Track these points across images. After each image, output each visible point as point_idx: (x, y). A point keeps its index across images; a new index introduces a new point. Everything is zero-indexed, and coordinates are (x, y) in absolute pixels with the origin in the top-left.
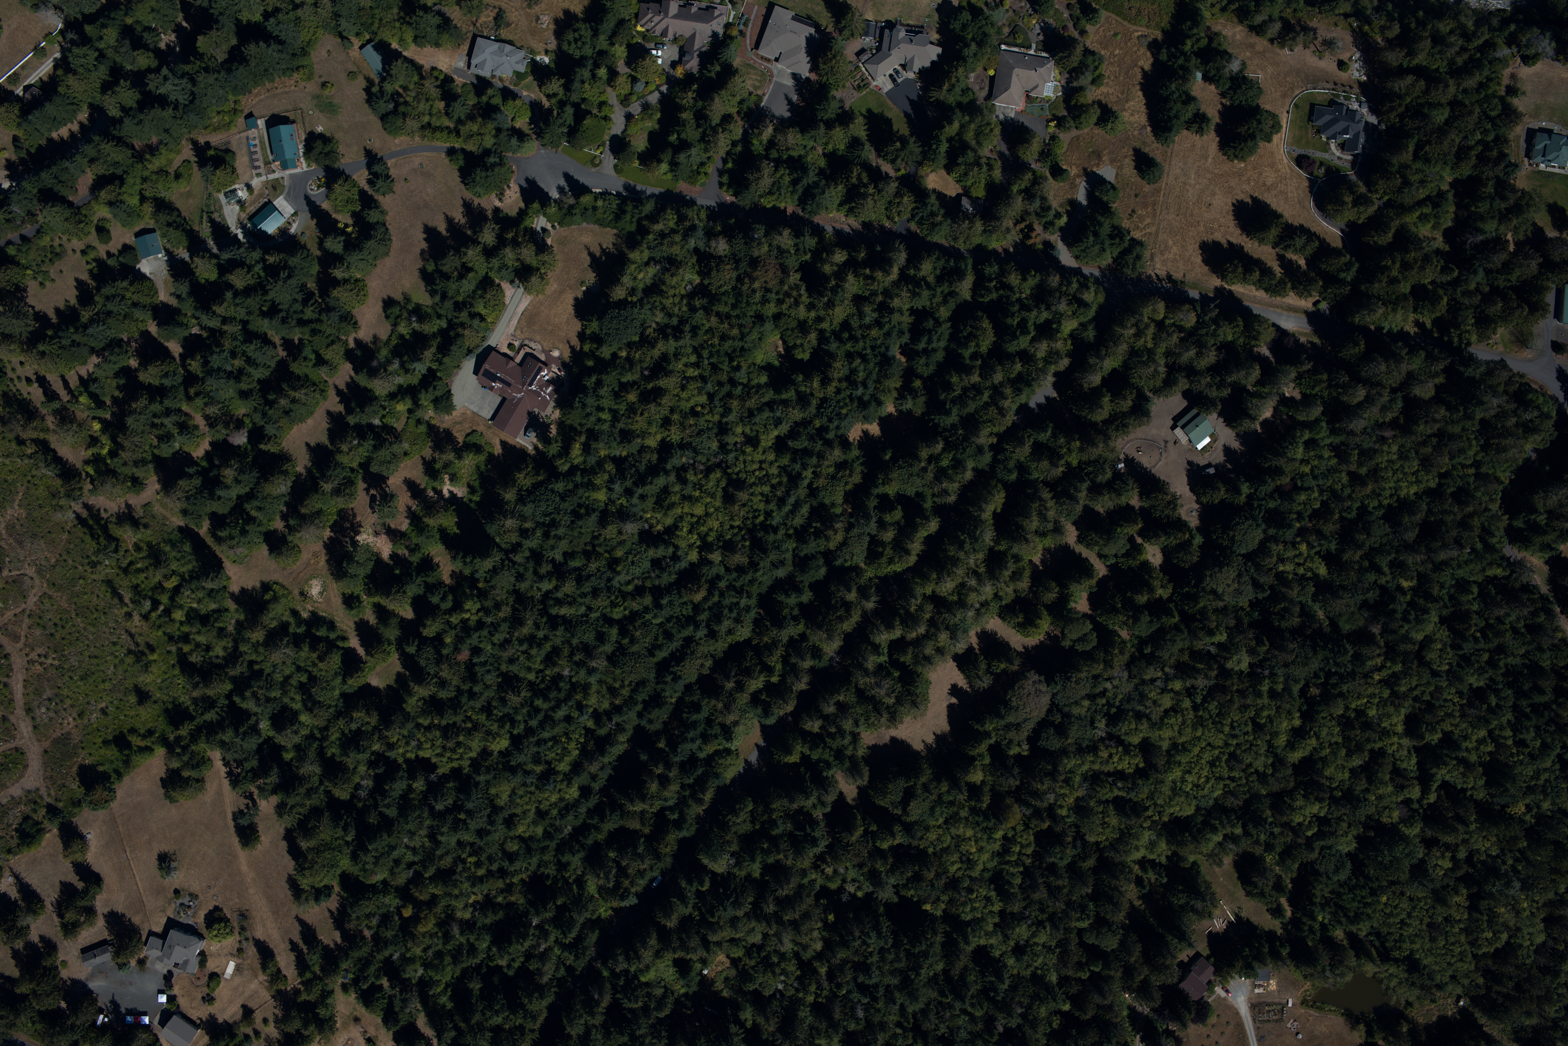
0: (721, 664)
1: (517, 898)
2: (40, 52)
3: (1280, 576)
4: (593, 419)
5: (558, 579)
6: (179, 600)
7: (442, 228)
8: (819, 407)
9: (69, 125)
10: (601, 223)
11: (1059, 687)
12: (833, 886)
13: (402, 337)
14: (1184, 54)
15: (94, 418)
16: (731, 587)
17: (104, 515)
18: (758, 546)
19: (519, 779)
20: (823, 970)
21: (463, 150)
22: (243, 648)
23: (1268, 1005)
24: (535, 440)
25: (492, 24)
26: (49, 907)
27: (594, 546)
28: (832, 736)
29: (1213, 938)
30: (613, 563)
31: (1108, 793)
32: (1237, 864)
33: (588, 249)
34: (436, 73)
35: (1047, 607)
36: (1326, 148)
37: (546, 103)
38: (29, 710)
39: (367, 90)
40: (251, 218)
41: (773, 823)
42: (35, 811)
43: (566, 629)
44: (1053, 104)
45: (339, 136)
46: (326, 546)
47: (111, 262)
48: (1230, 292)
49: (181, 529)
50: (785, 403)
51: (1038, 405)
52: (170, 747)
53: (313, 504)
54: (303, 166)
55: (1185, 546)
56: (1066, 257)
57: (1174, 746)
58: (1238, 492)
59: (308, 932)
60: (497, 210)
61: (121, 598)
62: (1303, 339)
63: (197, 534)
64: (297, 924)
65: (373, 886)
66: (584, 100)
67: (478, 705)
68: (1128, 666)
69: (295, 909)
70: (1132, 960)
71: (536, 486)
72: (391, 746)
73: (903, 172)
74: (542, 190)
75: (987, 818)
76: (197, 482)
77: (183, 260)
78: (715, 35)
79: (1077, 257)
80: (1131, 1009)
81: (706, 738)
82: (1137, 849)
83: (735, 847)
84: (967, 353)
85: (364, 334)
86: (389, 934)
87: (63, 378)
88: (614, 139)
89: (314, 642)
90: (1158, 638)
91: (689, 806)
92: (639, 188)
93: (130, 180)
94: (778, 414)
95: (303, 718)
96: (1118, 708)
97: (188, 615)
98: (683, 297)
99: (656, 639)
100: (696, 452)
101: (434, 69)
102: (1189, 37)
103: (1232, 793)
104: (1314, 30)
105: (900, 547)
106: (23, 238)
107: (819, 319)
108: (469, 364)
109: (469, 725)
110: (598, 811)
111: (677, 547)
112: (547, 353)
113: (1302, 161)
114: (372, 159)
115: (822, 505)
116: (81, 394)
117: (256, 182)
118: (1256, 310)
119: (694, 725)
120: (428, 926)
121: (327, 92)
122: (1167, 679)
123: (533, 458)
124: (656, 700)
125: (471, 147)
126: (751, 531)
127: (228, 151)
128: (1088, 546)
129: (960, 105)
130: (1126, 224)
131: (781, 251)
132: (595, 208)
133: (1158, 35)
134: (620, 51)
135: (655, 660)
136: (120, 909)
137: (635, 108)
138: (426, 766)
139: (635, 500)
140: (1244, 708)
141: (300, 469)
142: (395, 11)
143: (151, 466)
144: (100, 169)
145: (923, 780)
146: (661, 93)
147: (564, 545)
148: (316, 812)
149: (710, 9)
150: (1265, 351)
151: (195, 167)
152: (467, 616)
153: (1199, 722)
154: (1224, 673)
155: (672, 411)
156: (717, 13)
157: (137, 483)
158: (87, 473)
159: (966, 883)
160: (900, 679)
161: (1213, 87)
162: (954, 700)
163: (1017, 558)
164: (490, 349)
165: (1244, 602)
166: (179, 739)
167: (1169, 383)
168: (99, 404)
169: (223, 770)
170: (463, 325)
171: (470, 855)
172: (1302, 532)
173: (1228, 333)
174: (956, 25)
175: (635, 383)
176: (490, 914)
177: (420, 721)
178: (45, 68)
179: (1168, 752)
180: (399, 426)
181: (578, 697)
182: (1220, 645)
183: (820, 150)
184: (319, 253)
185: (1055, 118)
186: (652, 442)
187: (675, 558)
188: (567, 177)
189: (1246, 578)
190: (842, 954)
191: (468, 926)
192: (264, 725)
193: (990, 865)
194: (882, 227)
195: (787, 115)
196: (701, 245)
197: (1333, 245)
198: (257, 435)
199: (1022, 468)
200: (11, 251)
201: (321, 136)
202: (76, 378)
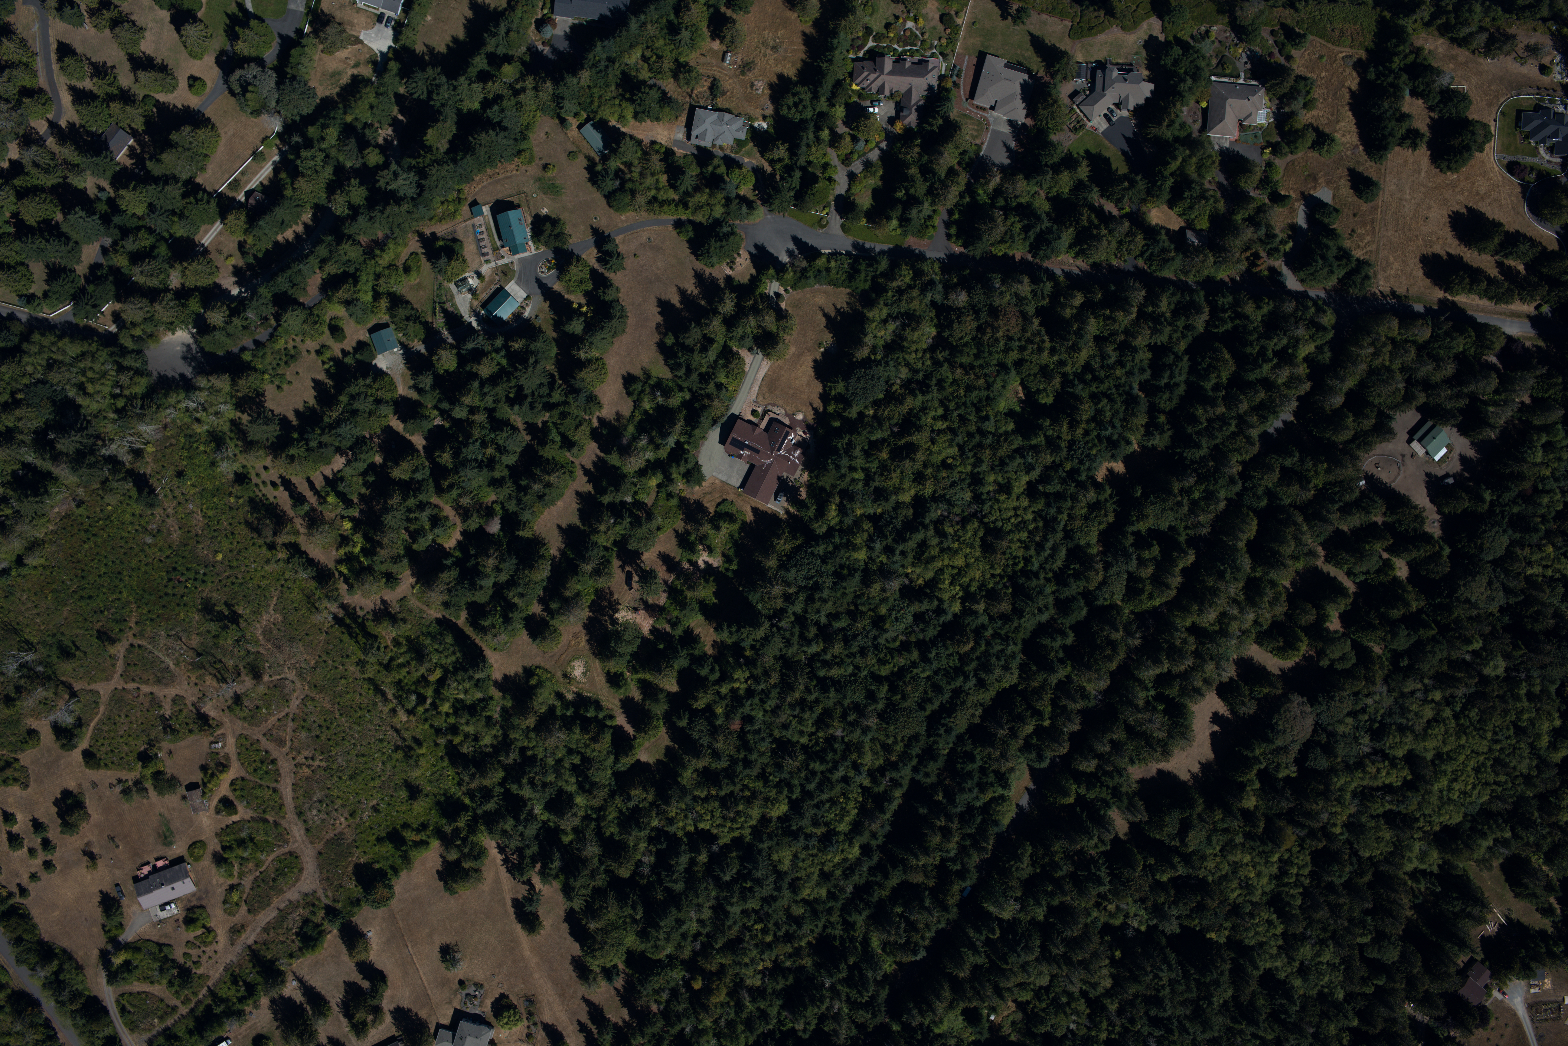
0: (991, 712)
1: (807, 962)
2: (257, 155)
3: (1529, 579)
4: (848, 479)
5: (824, 642)
6: (445, 693)
7: (675, 300)
8: (1070, 448)
9: (295, 227)
10: (834, 283)
11: (1324, 707)
12: (1117, 922)
13: (646, 412)
14: (1391, 71)
15: (343, 517)
16: (996, 635)
17: (360, 613)
18: (1021, 593)
19: (802, 842)
20: (1113, 1007)
21: (690, 222)
22: (513, 735)
23: (1545, 1004)
24: (786, 504)
25: (708, 93)
26: (335, 1008)
27: (856, 605)
28: (1109, 774)
29: (1485, 941)
30: (879, 622)
31: (1378, 808)
32: (1503, 867)
33: (822, 310)
34: (657, 147)
35: (1303, 629)
36: (1535, 153)
37: (768, 169)
38: (300, 814)
39: (590, 168)
40: (484, 305)
41: (1056, 866)
42: (314, 913)
43: (836, 690)
44: (1265, 131)
45: (564, 216)
46: (585, 626)
47: (349, 360)
48: (1454, 303)
49: (439, 621)
50: (1035, 449)
51: (1276, 430)
52: (447, 841)
53: (574, 586)
54: (532, 250)
55: (1435, 557)
56: (1292, 282)
57: (1439, 756)
58: (1483, 500)
59: (596, 1012)
60: (729, 279)
61: (383, 694)
62: (1528, 344)
63: (456, 624)
64: (584, 1005)
65: (660, 961)
66: (810, 163)
67: (755, 772)
68: (1386, 680)
69: (582, 990)
70: (1415, 971)
71: (796, 550)
72: (671, 821)
73: (1127, 210)
74: (771, 255)
75: (1264, 843)
76: (455, 573)
77: (419, 352)
78: (930, 88)
79: (1302, 281)
80: (1412, 1019)
81: (982, 787)
82: (1410, 860)
83: (1019, 894)
84: (1208, 385)
85: (607, 412)
86: (681, 1008)
87: (308, 480)
88: (839, 198)
89: (585, 724)
90: (1417, 651)
91: (969, 856)
92: (867, 245)
93: (364, 278)
94: (1030, 460)
95: (579, 800)
96: (1380, 722)
97: (453, 706)
98: (925, 351)
99: (926, 692)
100: (951, 504)
101: (653, 143)
102: (1396, 54)
103: (1498, 797)
104: (1514, 37)
105: (1158, 581)
106: (257, 343)
107: (1062, 363)
108: (714, 434)
109: (747, 793)
110: (880, 869)
111: (941, 601)
112: (791, 416)
113: (1512, 168)
114: (601, 239)
115: (1078, 547)
116: (328, 494)
117: (485, 269)
118: (1481, 318)
119: (969, 775)
120: (720, 997)
121: (549, 174)
122: (1426, 690)
123: (786, 521)
124: (929, 754)
125: (699, 218)
126: (1013, 578)
127: (455, 240)
128: (1337, 565)
129: (1177, 139)
130: (1347, 244)
131: (1020, 299)
132: (828, 270)
133: (1362, 54)
134: (840, 112)
135: (928, 713)
136: (406, 1004)
137: (857, 167)
138: (708, 837)
139: (897, 557)
140: (1505, 712)
141: (553, 551)
142: (613, 88)
143: (405, 561)
144: (332, 269)
145: (1198, 810)
146: (881, 150)
147: (829, 607)
148: (598, 892)
149: (922, 63)
150: (1493, 359)
151: (423, 259)
152: (736, 685)
153: (1462, 731)
154: (1484, 680)
155: (925, 466)
156: (930, 66)
157: (391, 579)
158: (341, 573)
159: (1248, 908)
160: (1165, 712)
161: (1420, 102)
162: (1216, 728)
163: (1273, 584)
164: (734, 418)
165: (1494, 608)
166: (457, 830)
167: (1408, 398)
168: (348, 503)
169: (499, 857)
170: (709, 396)
171: (756, 923)
172: (1549, 534)
173: (1460, 344)
174: (1168, 61)
175: (884, 440)
176: (780, 978)
177: (697, 793)
178: (265, 172)
179: (1432, 761)
180: (649, 500)
181: (854, 756)
182: (1474, 653)
183: (1043, 195)
184: (554, 335)
185: (1269, 144)
186: (906, 498)
187: (940, 611)
188: (796, 240)
189: (1497, 585)
190: (1132, 989)
191: (757, 993)
192: (538, 810)
193: (1268, 889)
194: (1110, 266)
195: (1007, 162)
196: (938, 298)
197: (1550, 248)
198: (511, 522)
199: (1270, 494)
200: (247, 357)
201: (547, 218)
202: (321, 478)
